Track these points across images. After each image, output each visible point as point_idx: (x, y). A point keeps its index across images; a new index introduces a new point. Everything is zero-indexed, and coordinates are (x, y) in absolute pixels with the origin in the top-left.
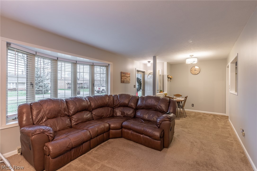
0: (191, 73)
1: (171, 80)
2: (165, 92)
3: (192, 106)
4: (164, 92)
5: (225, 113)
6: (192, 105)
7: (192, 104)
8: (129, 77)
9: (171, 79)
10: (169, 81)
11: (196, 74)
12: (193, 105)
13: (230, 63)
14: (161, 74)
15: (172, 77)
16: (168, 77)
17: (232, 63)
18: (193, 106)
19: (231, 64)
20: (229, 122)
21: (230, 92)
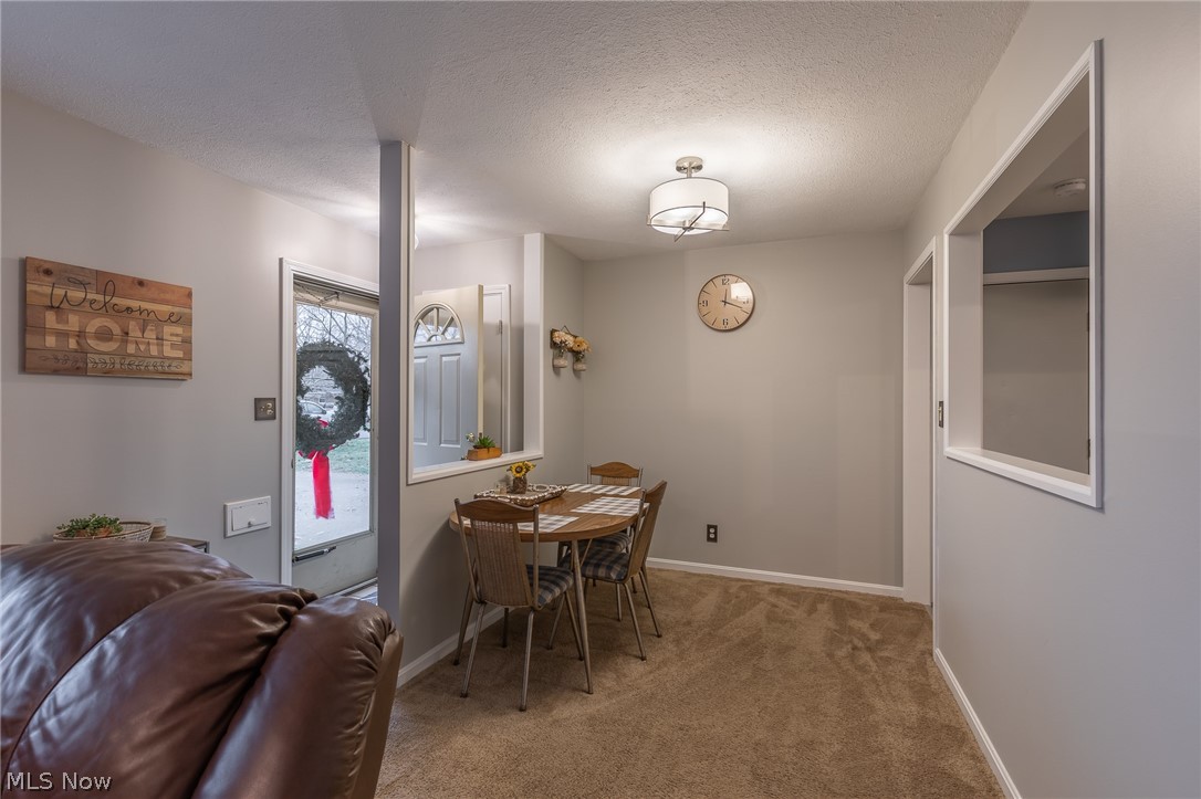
0: (702, 317)
1: (580, 366)
2: (533, 450)
3: (709, 539)
4: (519, 447)
5: (899, 583)
6: (709, 533)
7: (709, 527)
8: (185, 321)
9: (577, 355)
10: (567, 373)
11: (733, 324)
12: (715, 533)
13: (946, 237)
14: (506, 321)
15: (584, 346)
16: (554, 345)
17: (957, 233)
18: (715, 540)
19: (955, 238)
20: (935, 666)
21: (950, 450)
